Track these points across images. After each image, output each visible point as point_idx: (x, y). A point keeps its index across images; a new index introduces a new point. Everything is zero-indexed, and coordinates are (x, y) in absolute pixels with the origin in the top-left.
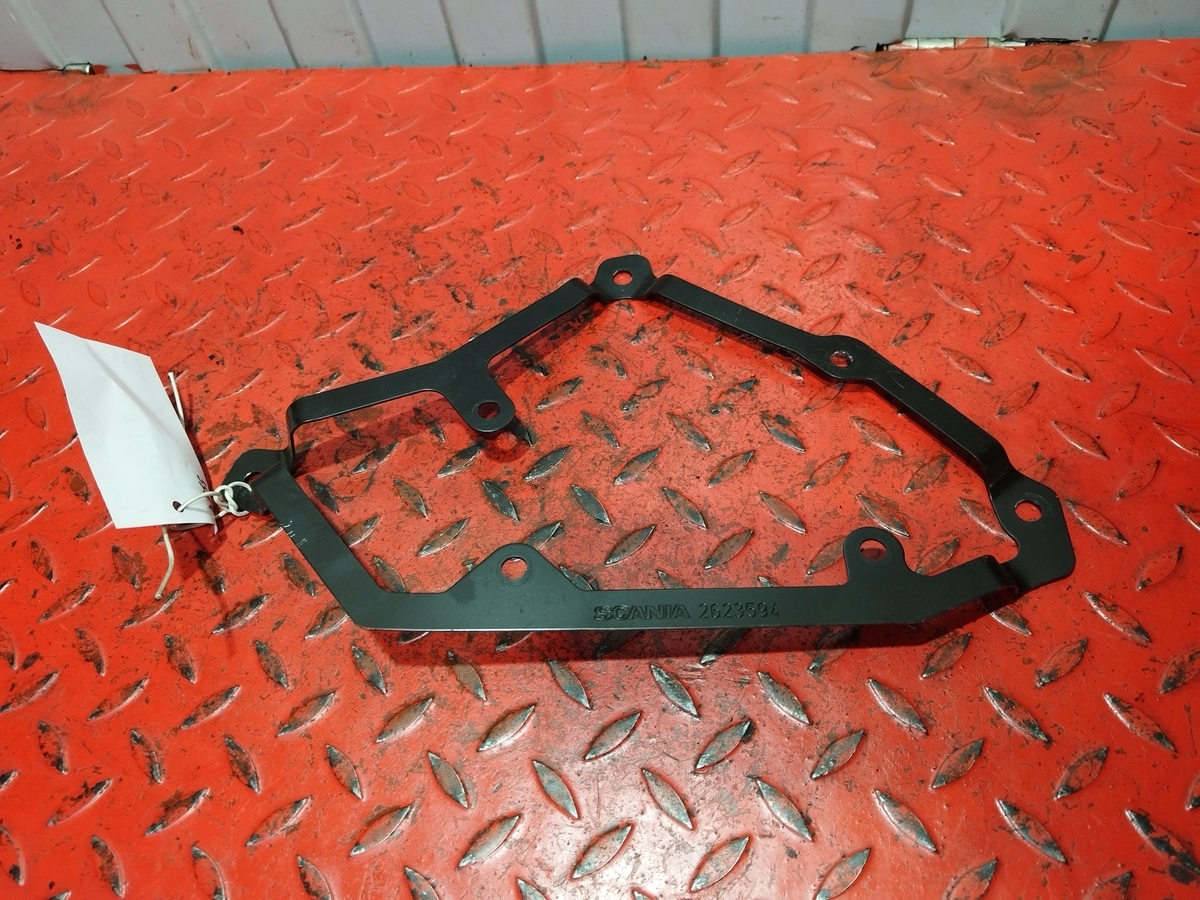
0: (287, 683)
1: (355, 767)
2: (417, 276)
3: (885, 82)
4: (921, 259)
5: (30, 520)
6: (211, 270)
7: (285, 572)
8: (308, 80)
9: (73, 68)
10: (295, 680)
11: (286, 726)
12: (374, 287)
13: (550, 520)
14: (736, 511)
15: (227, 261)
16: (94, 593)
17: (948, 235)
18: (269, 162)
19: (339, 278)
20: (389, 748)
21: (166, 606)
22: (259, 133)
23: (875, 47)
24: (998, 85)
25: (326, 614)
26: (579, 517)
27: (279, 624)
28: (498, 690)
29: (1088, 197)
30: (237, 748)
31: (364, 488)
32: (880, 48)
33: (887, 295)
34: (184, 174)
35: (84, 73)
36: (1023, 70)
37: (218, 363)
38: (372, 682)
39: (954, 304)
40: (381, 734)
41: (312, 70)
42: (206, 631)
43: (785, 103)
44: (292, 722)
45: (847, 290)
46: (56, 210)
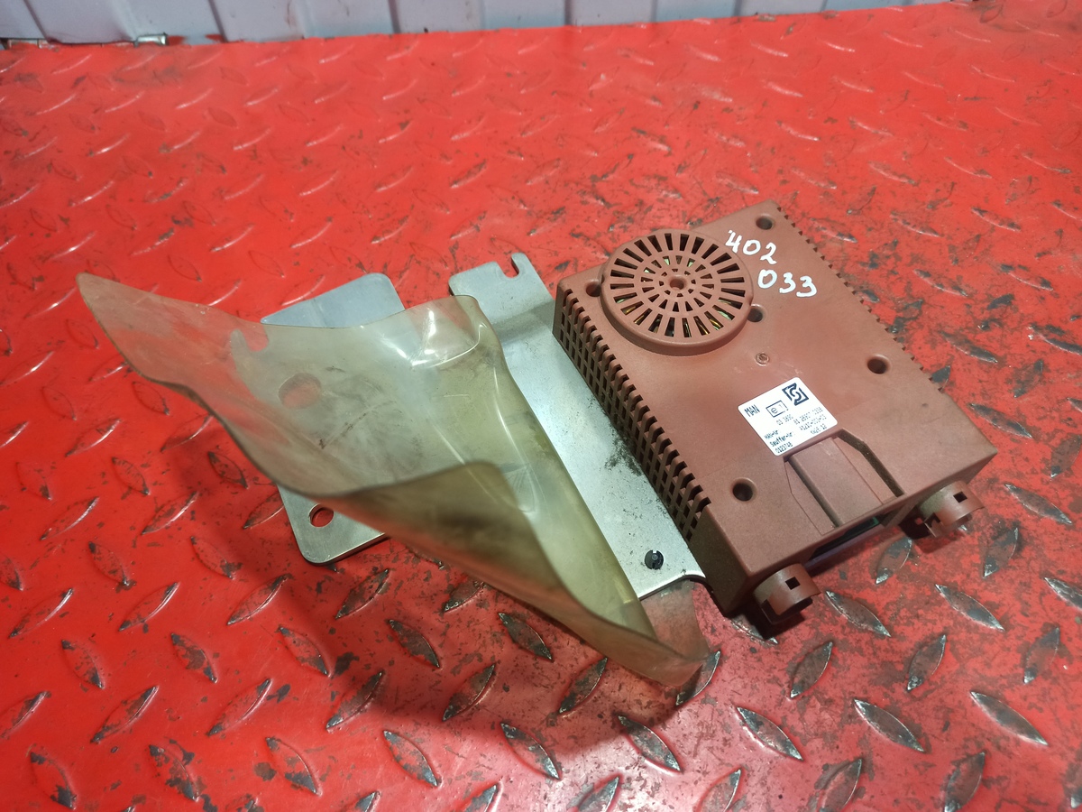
2: (618, 222)
6: (389, 232)
8: (416, 44)
12: (578, 236)
14: (1053, 418)
18: (407, 123)
19: (535, 230)
22: (385, 94)
34: (317, 139)
35: (159, 44)
41: (416, 36)
45: (1056, 207)
46: (181, 181)
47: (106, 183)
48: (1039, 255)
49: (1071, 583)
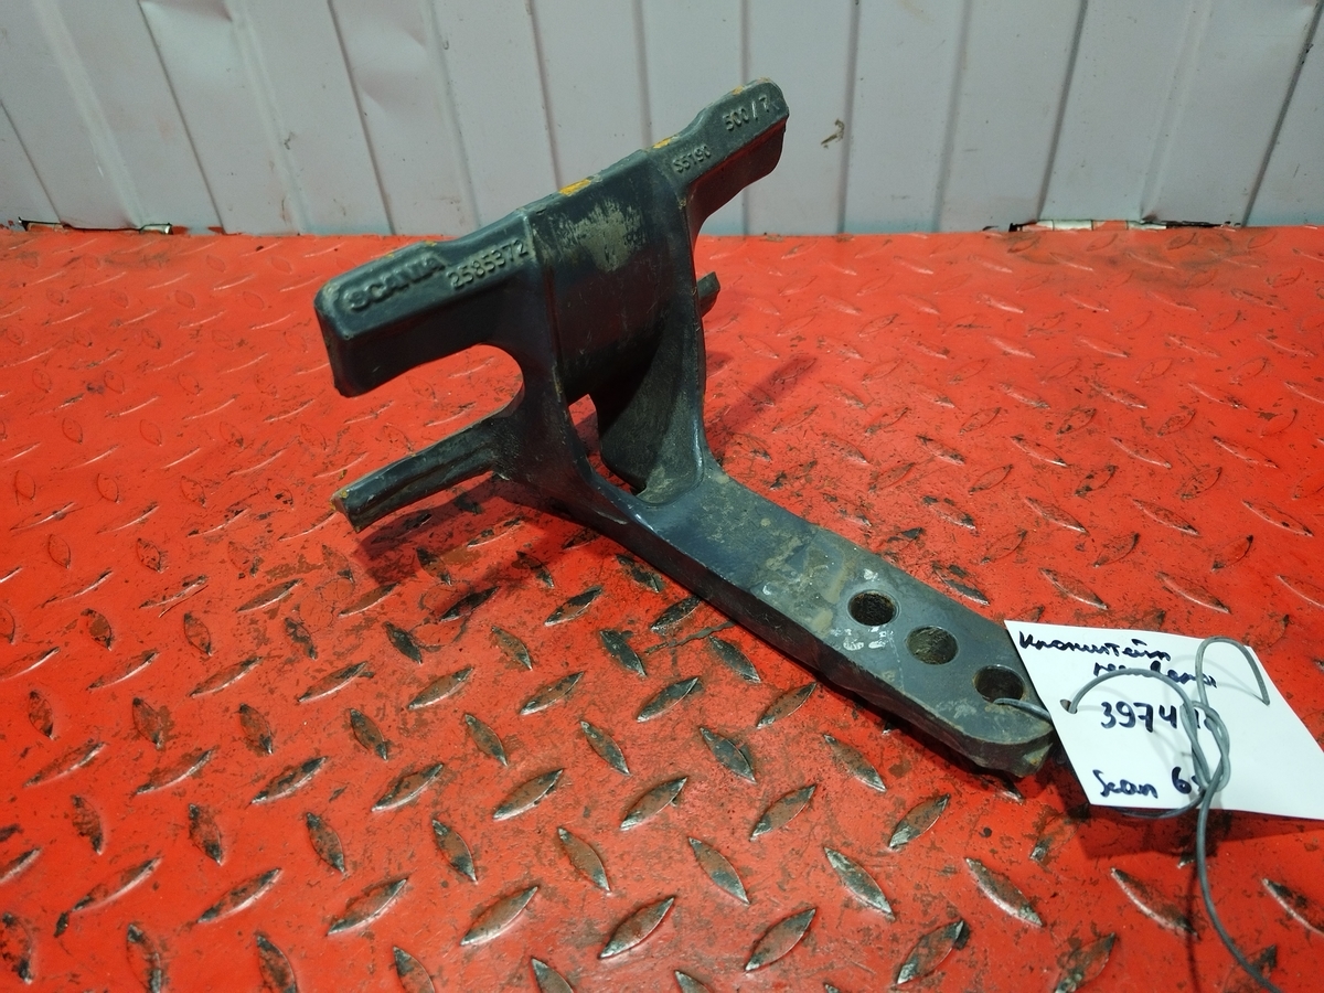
0: (344, 866)
1: (432, 978)
3: (1026, 258)
4: (1093, 414)
5: (33, 667)
6: (286, 412)
7: (351, 731)
9: (152, 228)
10: (355, 864)
11: (341, 921)
13: (685, 675)
15: (305, 403)
16: (102, 753)
17: (1119, 392)
19: (433, 422)
20: (479, 953)
21: (193, 769)
23: (1008, 227)
24: (1145, 261)
25: (401, 781)
26: (720, 673)
27: (338, 793)
28: (625, 877)
29: (1266, 360)
30: (272, 949)
31: (454, 637)
32: (1013, 228)
33: (1061, 447)
34: (263, 322)
35: (163, 233)
36: (1169, 249)
37: (285, 502)
38: (458, 866)
39: (1138, 457)
40: (469, 934)
41: (410, 237)
42: (243, 801)
43: (921, 274)
44: (349, 916)
45: (1015, 442)
46: (114, 353)
47: (46, 350)
48: (974, 490)
49: (854, 859)
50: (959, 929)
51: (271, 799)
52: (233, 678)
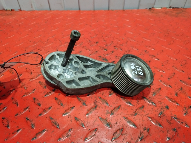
0: (63, 105)
1: (82, 121)
9: (8, 10)
11: (64, 114)
20: (89, 117)
23: (149, 8)
24: (171, 13)
27: (59, 94)
32: (150, 9)
36: (173, 11)
37: (40, 50)
40: (87, 114)
42: (43, 96)
50: (167, 107)
51: (48, 96)
52: (37, 77)
